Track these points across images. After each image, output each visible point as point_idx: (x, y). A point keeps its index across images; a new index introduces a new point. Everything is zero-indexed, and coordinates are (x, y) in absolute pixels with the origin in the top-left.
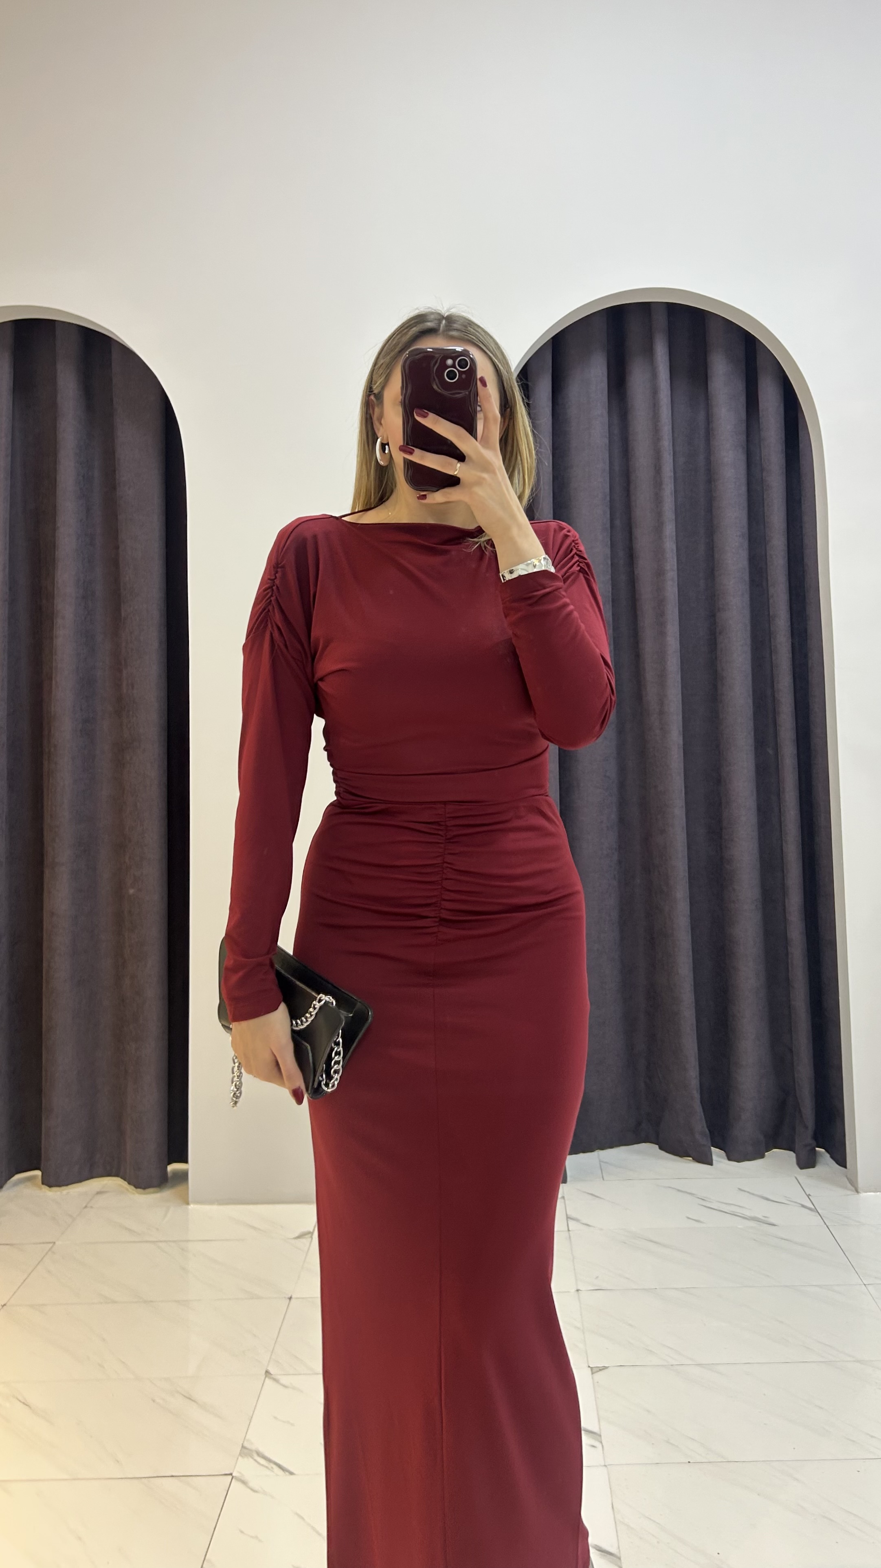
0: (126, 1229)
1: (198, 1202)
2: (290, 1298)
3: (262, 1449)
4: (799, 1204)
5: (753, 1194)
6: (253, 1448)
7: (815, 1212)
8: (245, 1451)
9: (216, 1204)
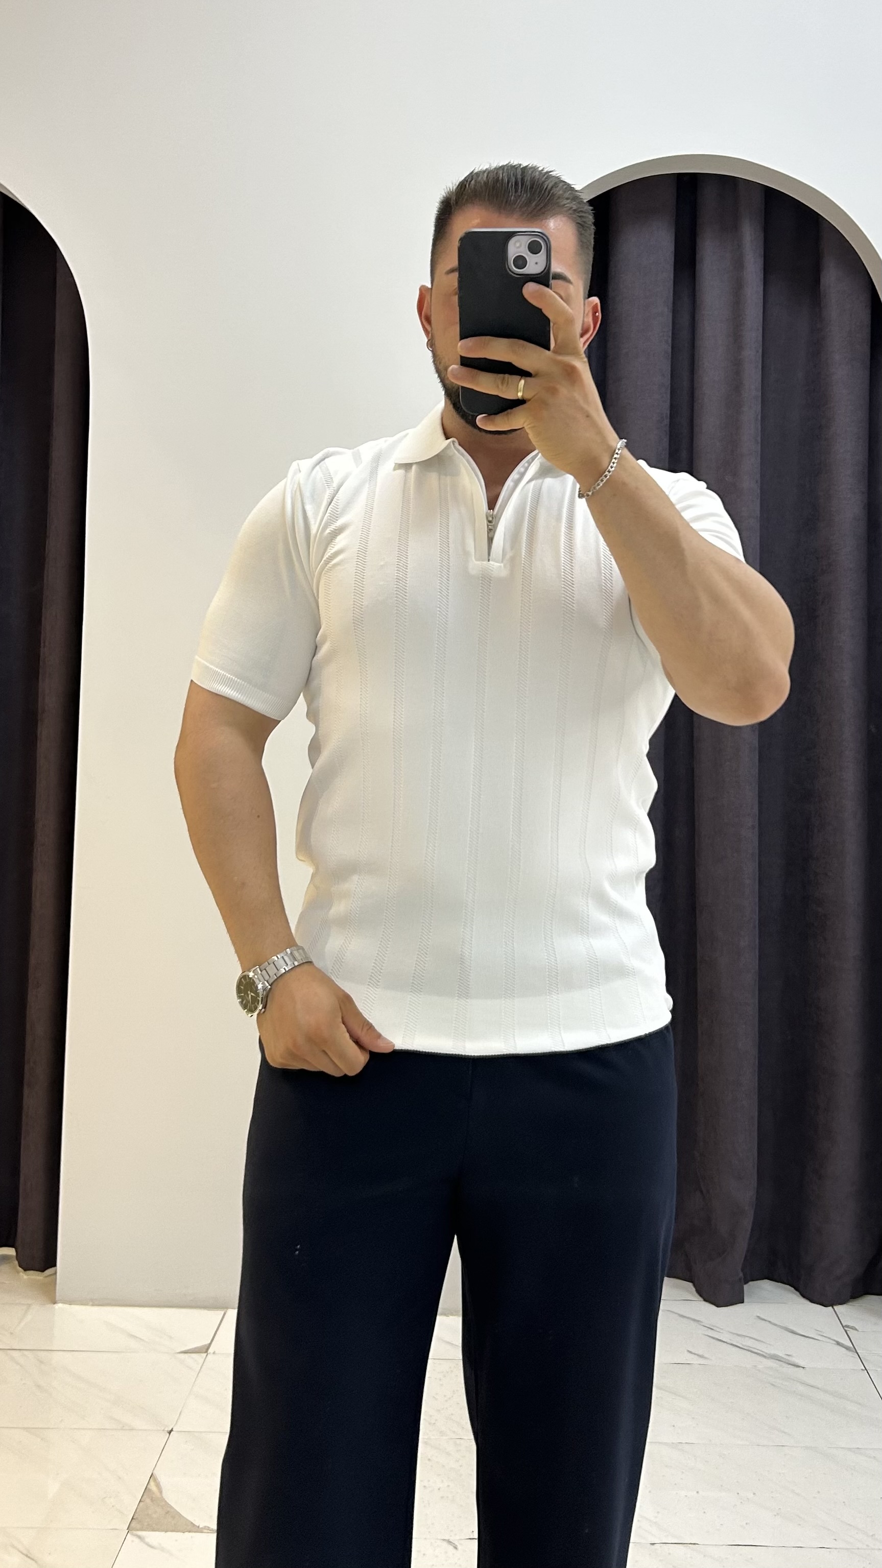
1: (71, 1302)
2: (172, 1430)
4: (834, 1340)
5: (775, 1325)
7: (853, 1351)
9: (91, 1303)
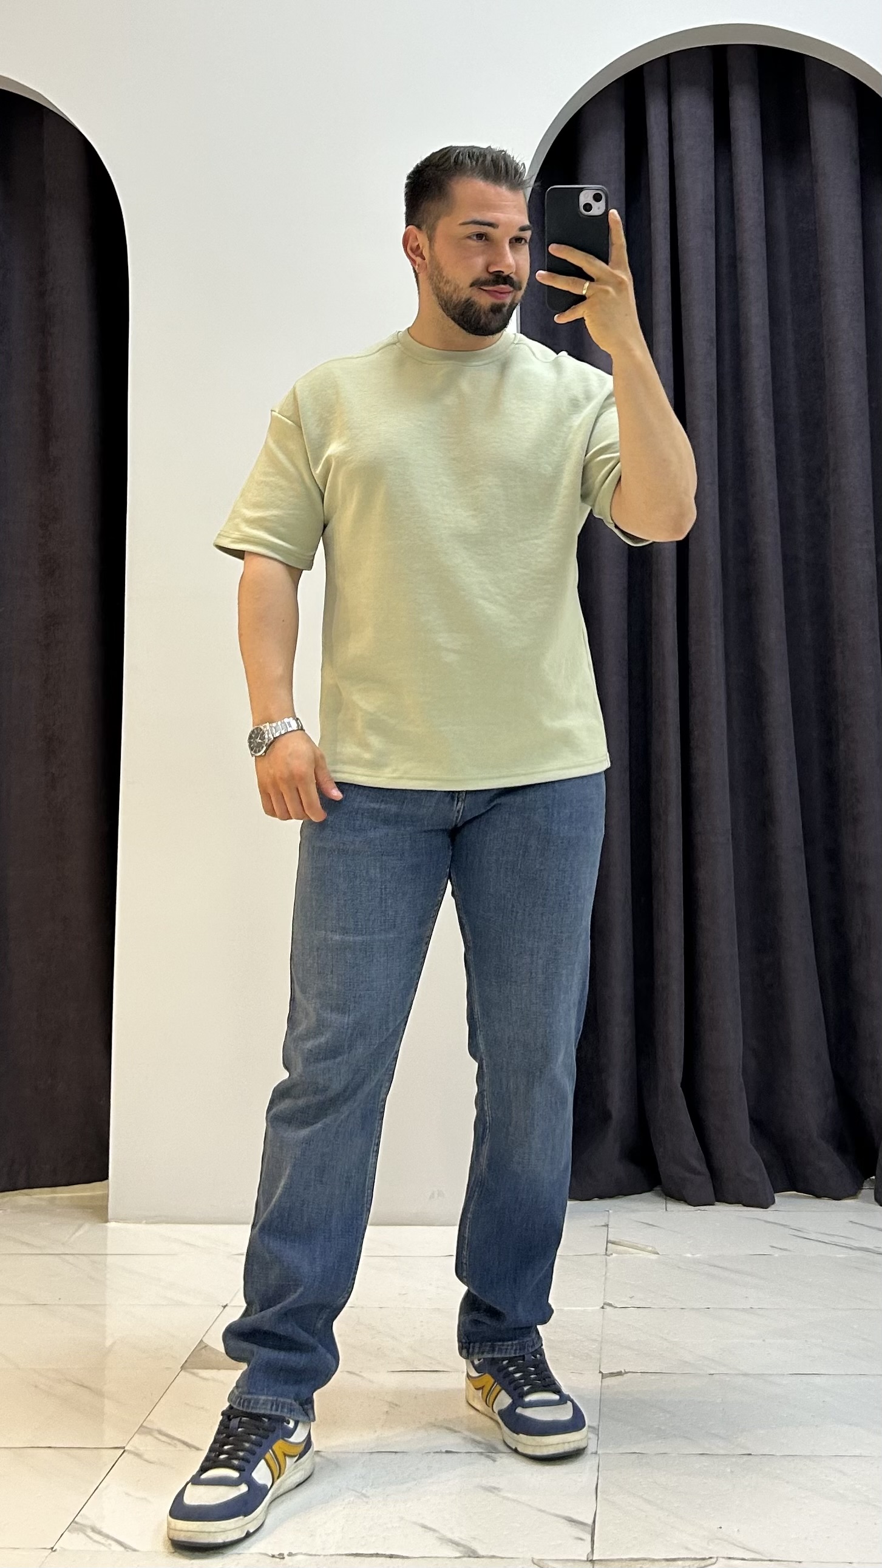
0: (24, 1243)
3: (164, 1429)
6: (156, 1427)
8: (143, 1430)
9: (144, 1222)
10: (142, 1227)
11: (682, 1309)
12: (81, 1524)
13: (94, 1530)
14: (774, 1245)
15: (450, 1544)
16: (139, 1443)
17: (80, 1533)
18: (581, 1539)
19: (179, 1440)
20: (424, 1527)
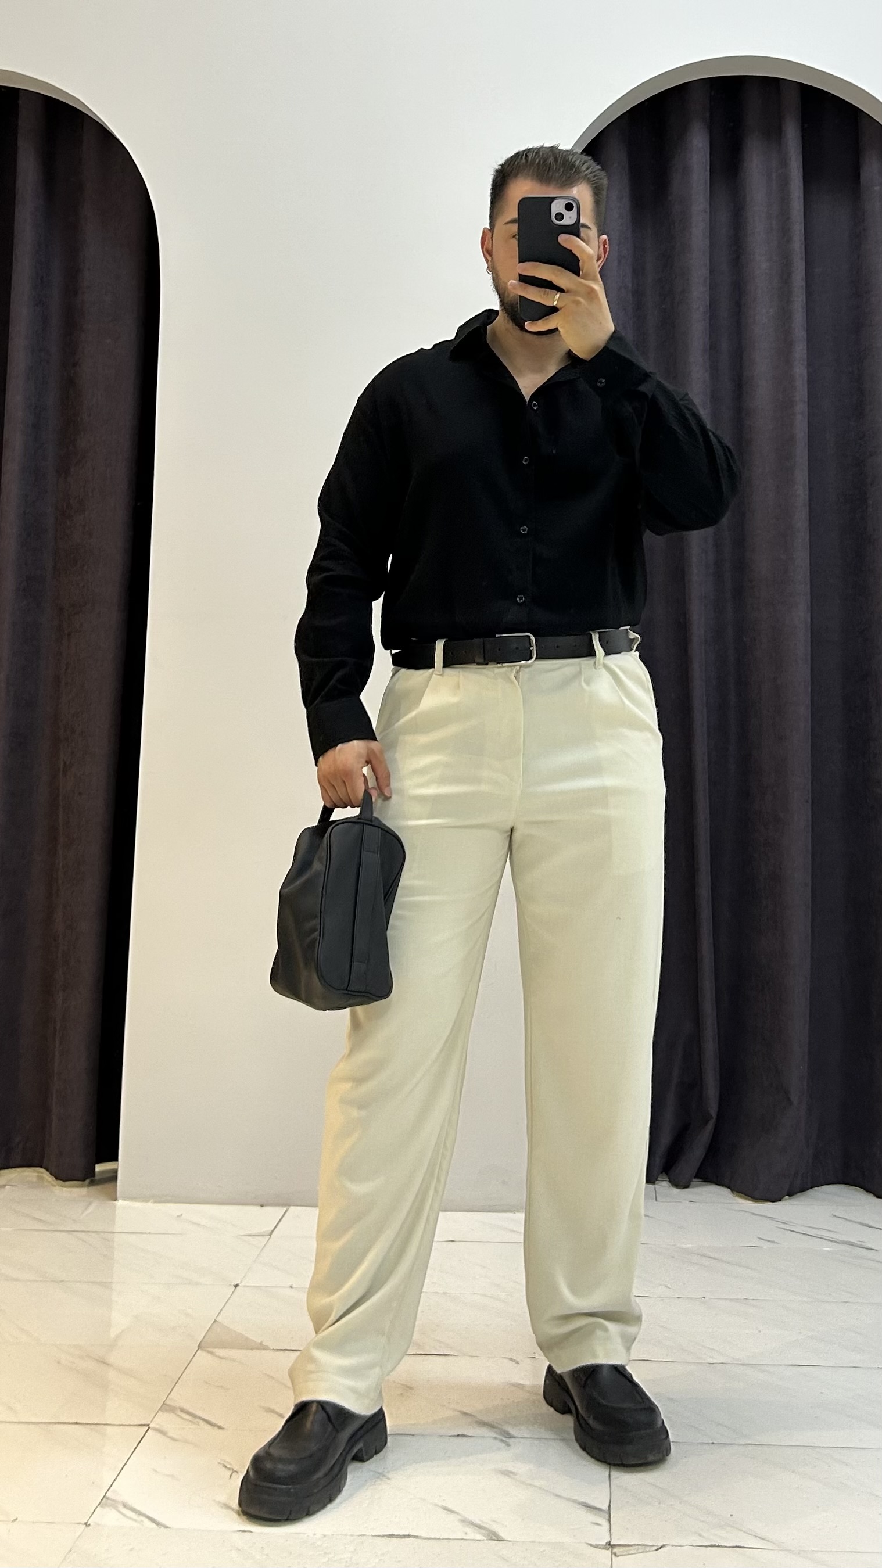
0: (35, 1219)
3: (187, 1407)
6: (178, 1406)
8: (166, 1407)
9: (152, 1201)
10: (150, 1205)
11: (679, 1298)
12: (113, 1500)
13: (125, 1505)
14: (760, 1237)
15: (472, 1526)
16: (163, 1420)
17: (111, 1508)
18: (597, 1524)
19: (204, 1420)
20: (446, 1509)
